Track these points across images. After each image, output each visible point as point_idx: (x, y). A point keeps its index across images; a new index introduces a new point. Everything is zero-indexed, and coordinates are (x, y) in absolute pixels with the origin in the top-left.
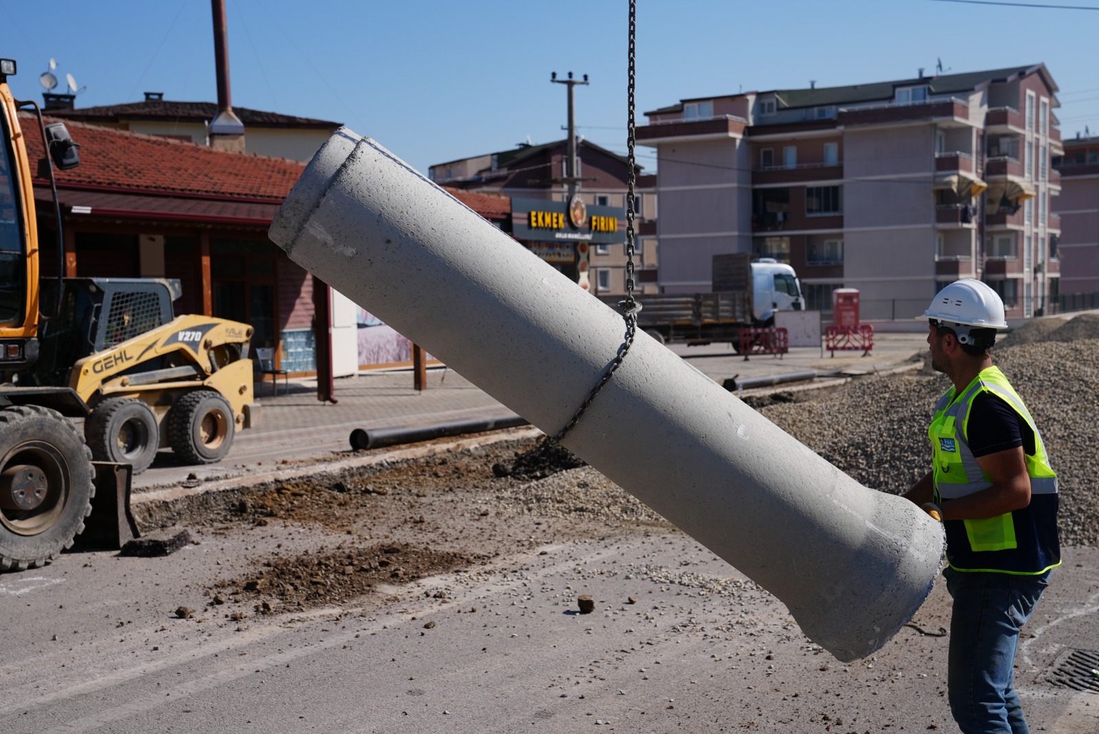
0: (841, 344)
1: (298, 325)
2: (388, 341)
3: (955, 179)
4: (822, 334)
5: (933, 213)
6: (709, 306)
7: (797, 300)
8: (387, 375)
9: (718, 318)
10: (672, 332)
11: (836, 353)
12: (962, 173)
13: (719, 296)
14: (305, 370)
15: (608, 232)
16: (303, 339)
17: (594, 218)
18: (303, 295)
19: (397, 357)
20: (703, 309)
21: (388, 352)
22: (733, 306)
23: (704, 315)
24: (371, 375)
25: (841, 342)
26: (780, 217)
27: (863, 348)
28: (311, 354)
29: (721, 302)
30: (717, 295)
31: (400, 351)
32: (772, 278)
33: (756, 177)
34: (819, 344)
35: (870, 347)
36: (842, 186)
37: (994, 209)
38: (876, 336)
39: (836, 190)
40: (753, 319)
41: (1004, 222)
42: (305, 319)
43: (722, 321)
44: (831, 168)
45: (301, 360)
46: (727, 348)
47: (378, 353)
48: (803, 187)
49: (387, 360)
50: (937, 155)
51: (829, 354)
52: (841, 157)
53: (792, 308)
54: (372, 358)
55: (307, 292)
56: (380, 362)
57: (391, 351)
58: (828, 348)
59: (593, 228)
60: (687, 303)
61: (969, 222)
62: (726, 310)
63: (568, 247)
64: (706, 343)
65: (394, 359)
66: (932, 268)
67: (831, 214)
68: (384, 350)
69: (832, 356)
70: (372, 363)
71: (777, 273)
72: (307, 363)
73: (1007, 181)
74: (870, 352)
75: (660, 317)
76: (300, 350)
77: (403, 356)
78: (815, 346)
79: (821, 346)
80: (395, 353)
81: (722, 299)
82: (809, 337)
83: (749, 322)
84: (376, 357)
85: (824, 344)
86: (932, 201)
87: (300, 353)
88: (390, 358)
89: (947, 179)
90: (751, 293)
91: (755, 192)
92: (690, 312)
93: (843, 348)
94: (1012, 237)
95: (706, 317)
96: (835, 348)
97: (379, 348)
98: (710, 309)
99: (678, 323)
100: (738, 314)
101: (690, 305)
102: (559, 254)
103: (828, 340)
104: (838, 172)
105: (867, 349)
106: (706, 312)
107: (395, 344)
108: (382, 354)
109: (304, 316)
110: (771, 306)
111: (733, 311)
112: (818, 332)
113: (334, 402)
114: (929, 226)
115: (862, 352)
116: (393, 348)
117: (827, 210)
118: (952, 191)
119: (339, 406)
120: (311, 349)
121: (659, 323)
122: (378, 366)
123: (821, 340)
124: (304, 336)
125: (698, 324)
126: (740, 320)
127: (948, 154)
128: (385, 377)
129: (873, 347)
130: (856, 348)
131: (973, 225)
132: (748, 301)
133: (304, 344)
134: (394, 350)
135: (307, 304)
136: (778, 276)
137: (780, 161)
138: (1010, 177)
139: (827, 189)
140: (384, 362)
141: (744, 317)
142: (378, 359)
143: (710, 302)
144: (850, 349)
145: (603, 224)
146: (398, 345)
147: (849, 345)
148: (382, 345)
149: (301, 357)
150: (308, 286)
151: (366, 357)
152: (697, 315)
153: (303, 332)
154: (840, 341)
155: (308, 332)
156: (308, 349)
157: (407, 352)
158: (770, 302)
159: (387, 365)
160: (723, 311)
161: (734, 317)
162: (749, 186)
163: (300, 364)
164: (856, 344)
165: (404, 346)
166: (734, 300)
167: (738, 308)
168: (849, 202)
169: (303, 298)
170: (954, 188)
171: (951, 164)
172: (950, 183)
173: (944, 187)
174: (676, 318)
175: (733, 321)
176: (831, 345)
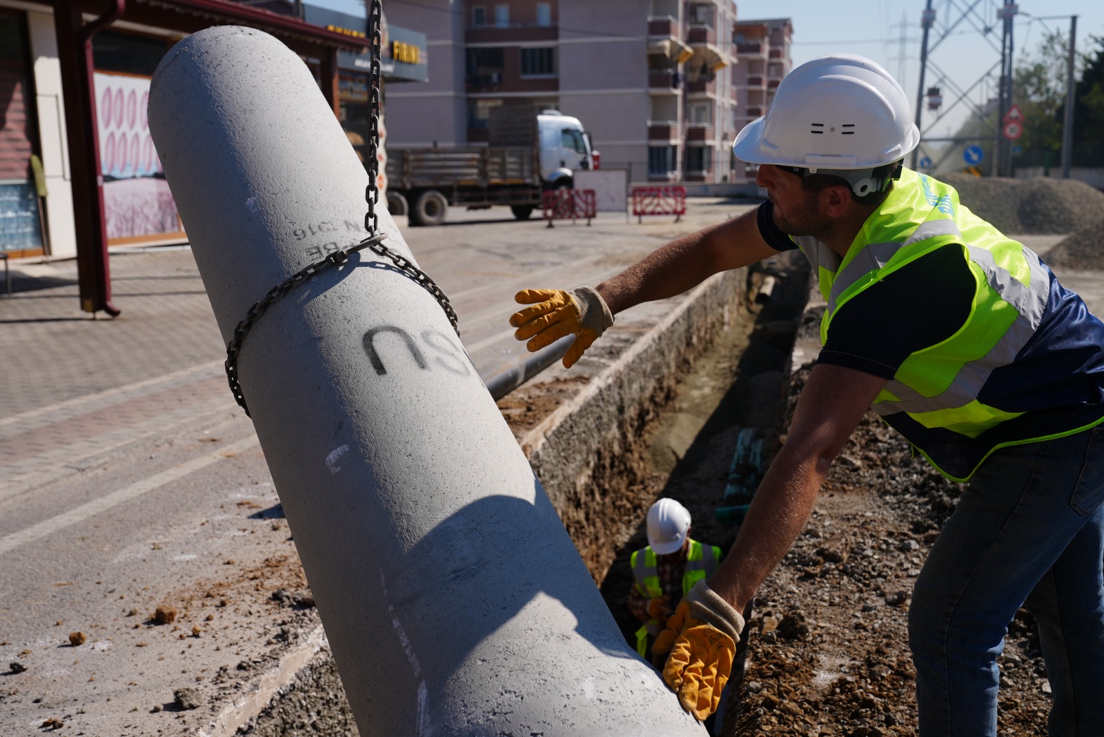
0: (650, 209)
1: (5, 174)
2: (146, 203)
3: (667, 44)
4: (628, 195)
5: (645, 78)
6: (496, 163)
7: (585, 158)
8: (151, 254)
9: (504, 177)
10: (456, 194)
11: (645, 219)
12: (673, 38)
13: (507, 153)
14: (22, 247)
15: (410, 63)
16: (15, 198)
17: (396, 44)
18: (9, 125)
19: (159, 227)
20: (489, 167)
21: (147, 218)
22: (521, 164)
23: (491, 174)
24: (125, 254)
25: (648, 203)
26: (495, 77)
27: (675, 212)
28: (29, 221)
29: (510, 159)
30: (504, 151)
31: (163, 217)
32: (560, 133)
33: (470, 35)
34: (624, 208)
35: (683, 212)
36: (557, 48)
37: (695, 76)
38: (689, 201)
39: (550, 52)
40: (541, 180)
41: (703, 89)
42: (15, 165)
43: (509, 182)
44: (543, 29)
45: (13, 231)
46: (506, 212)
47: (133, 219)
48: (516, 48)
49: (146, 230)
50: (650, 19)
51: (636, 219)
52: (555, 16)
53: (580, 168)
54: (124, 228)
55: (16, 121)
56: (136, 233)
57: (151, 217)
58: (636, 213)
59: (395, 57)
60: (472, 159)
61: (675, 86)
62: (512, 167)
63: (360, 81)
64: (487, 207)
65: (156, 228)
66: (645, 133)
67: (546, 76)
68: (141, 216)
69: (640, 222)
70: (125, 234)
71: (565, 127)
72: (24, 235)
73: (706, 48)
74: (682, 217)
75: (442, 177)
76: (10, 214)
77: (168, 224)
78: (620, 210)
79: (626, 211)
80: (156, 221)
81: (510, 156)
82: (613, 200)
83: (537, 183)
84: (129, 225)
85: (631, 209)
86: (645, 66)
87: (11, 220)
88: (150, 227)
89: (660, 44)
90: (539, 149)
91: (469, 52)
92: (475, 171)
93: (653, 213)
94: (707, 105)
95: (493, 177)
96: (642, 213)
97: (134, 212)
98: (496, 167)
99: (462, 183)
100: (526, 173)
101: (475, 163)
102: (352, 90)
103: (635, 204)
104: (553, 33)
105: (679, 213)
106: (492, 171)
107: (156, 206)
108: (138, 221)
109: (14, 160)
110: (559, 164)
111: (521, 170)
112: (623, 194)
113: (114, 313)
114: (641, 91)
115: (674, 217)
116: (153, 212)
117: (542, 72)
118: (665, 55)
119: (124, 320)
120: (29, 214)
121: (442, 183)
122: (133, 239)
123: (627, 204)
124: (16, 193)
125: (484, 184)
126: (528, 181)
127: (659, 18)
128: (147, 256)
129: (687, 212)
130: (667, 213)
131: (679, 92)
132: (536, 159)
133: (16, 206)
134: (155, 216)
135: (17, 140)
136: (566, 131)
137: (492, 19)
138: (710, 46)
139: (541, 50)
140: (142, 233)
141: (532, 177)
142: (132, 230)
143: (497, 160)
144: (659, 213)
145: (405, 53)
146: (160, 208)
147: (659, 209)
148: (138, 209)
149: (14, 225)
150: (17, 111)
151: (116, 226)
152: (483, 174)
153: (15, 186)
154: (648, 205)
155: (21, 186)
156: (24, 214)
157: (173, 219)
158: (557, 161)
159: (146, 238)
160: (511, 170)
161: (522, 177)
162: (463, 45)
163: (12, 237)
164: (668, 209)
165: (168, 211)
166: (521, 157)
167: (526, 167)
168: (564, 65)
169: (9, 130)
170: (667, 53)
171: (663, 28)
172: (663, 48)
173: (656, 52)
174: (460, 178)
175: (520, 181)
176: (639, 209)
